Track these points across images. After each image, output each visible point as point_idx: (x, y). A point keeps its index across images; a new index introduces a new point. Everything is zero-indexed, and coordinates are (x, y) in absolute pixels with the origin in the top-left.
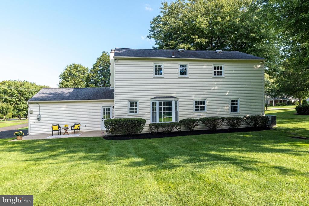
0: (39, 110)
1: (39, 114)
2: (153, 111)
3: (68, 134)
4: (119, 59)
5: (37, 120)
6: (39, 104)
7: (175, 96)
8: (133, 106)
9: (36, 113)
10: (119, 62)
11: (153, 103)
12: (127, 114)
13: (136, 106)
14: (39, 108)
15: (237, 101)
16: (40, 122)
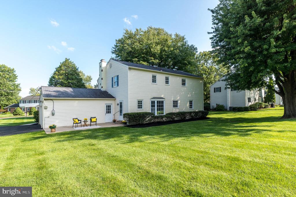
0: (53, 106)
1: (53, 110)
2: (152, 107)
3: (87, 126)
4: (132, 69)
5: (51, 115)
6: (54, 101)
7: (163, 97)
8: (140, 104)
9: (50, 109)
10: (131, 71)
11: (152, 102)
12: (136, 110)
13: (141, 104)
14: (53, 104)
15: (192, 101)
16: (54, 116)
